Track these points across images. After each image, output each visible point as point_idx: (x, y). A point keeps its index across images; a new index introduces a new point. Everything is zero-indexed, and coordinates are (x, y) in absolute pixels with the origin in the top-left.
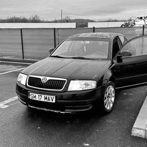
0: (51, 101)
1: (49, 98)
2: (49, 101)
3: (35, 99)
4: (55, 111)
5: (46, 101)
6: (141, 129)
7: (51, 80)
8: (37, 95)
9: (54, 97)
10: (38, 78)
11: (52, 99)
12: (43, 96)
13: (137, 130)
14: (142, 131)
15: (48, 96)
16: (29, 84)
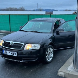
0: (14, 55)
1: (13, 53)
2: (13, 55)
3: (6, 54)
4: (17, 61)
5: (12, 55)
6: (63, 72)
7: (16, 43)
8: (7, 52)
9: (16, 53)
10: (8, 42)
11: (15, 54)
12: (10, 52)
13: (60, 72)
14: (63, 73)
15: (13, 52)
16: (4, 46)
